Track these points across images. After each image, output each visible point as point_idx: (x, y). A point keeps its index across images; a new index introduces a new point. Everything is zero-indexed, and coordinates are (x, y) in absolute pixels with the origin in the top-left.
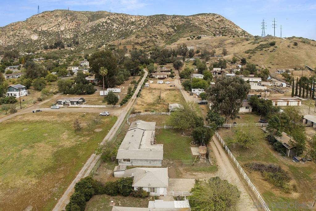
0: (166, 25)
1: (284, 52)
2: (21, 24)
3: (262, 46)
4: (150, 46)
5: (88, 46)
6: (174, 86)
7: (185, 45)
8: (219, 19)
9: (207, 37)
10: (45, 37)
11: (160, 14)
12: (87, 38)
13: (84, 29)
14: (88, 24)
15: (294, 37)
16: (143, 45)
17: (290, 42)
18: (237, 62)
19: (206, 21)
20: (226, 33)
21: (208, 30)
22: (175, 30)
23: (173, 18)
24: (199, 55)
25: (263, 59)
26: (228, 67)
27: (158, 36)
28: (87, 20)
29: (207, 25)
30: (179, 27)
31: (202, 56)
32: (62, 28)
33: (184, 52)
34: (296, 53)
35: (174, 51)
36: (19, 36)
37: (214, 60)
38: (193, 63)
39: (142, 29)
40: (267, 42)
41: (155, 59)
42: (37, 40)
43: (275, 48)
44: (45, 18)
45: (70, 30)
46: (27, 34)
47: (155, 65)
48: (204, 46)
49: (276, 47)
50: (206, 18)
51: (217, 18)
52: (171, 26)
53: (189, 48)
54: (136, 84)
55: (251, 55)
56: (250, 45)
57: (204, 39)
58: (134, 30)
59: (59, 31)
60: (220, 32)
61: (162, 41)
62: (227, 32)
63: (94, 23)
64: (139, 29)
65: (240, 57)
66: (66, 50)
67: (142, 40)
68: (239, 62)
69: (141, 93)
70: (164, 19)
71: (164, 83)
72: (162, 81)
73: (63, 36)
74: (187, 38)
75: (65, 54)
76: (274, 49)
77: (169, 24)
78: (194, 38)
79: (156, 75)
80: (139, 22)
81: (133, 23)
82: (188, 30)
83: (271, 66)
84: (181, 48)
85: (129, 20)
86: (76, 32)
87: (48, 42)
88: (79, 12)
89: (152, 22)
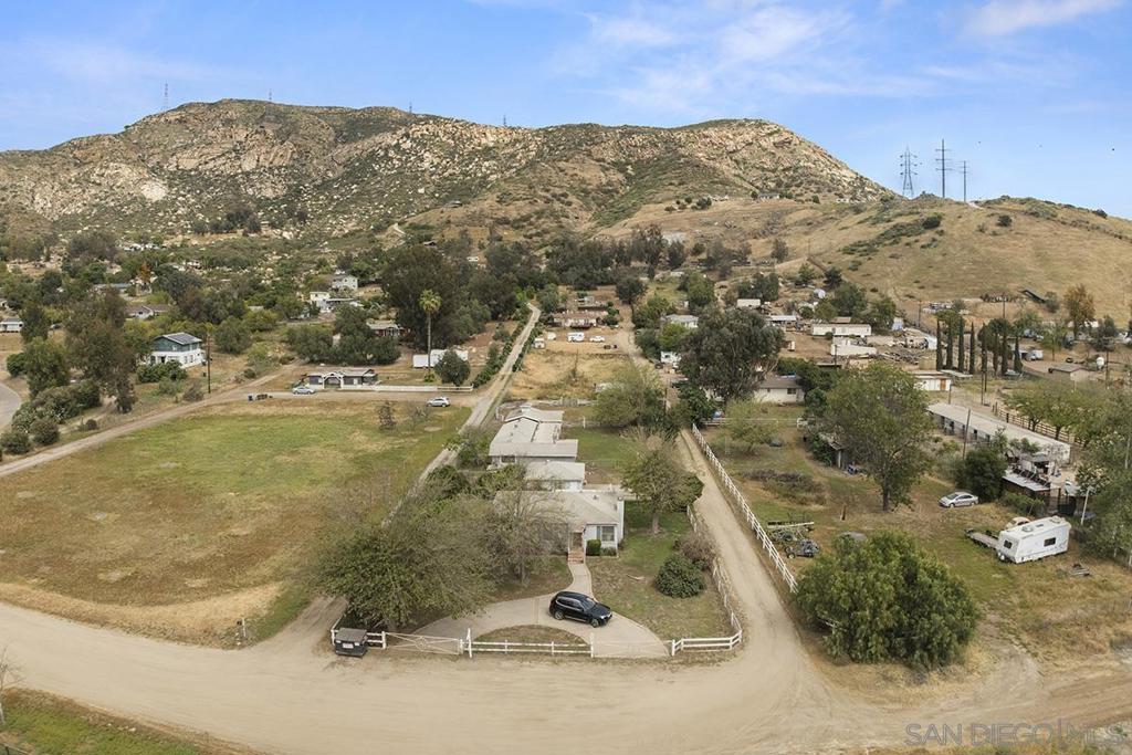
0: (598, 160)
1: (963, 248)
2: (107, 143)
3: (898, 230)
4: (546, 232)
5: (339, 227)
6: (616, 347)
7: (655, 230)
8: (776, 138)
9: (729, 203)
10: (189, 191)
11: (579, 123)
12: (332, 200)
13: (321, 167)
14: (335, 152)
15: (1005, 198)
16: (523, 227)
17: (989, 216)
18: (814, 281)
19: (731, 145)
20: (798, 186)
21: (738, 176)
22: (629, 177)
23: (623, 135)
24: (701, 261)
25: (896, 269)
26: (786, 296)
27: (572, 198)
28: (331, 139)
29: (736, 161)
30: (641, 166)
31: (710, 264)
32: (248, 164)
33: (652, 252)
34: (1003, 251)
35: (621, 247)
36: (100, 184)
37: (744, 276)
38: (678, 286)
39: (518, 175)
40: (916, 217)
41: (561, 271)
42: (165, 203)
43: (937, 237)
44: (188, 128)
45: (276, 172)
46: (128, 180)
47: (562, 289)
48: (717, 232)
49: (942, 233)
50: (731, 136)
51: (770, 134)
52: (614, 164)
53: (669, 238)
54: (509, 340)
55: (861, 259)
56: (864, 228)
57: (721, 209)
58: (493, 177)
59: (237, 175)
60: (779, 184)
61: (583, 213)
62: (801, 183)
63: (356, 149)
64: (507, 174)
65: (825, 265)
66: (265, 237)
67: (518, 209)
68: (820, 282)
69: (525, 362)
70: (592, 139)
71: (586, 340)
72: (582, 334)
73: (250, 191)
74: (664, 206)
75: (264, 251)
76: (934, 240)
77: (610, 156)
78: (689, 206)
79: (566, 319)
80: (510, 150)
81: (487, 152)
82: (671, 178)
83: (915, 291)
84: (644, 238)
85: (476, 141)
86: (295, 179)
87: (200, 211)
88: (305, 110)
89: (551, 149)
